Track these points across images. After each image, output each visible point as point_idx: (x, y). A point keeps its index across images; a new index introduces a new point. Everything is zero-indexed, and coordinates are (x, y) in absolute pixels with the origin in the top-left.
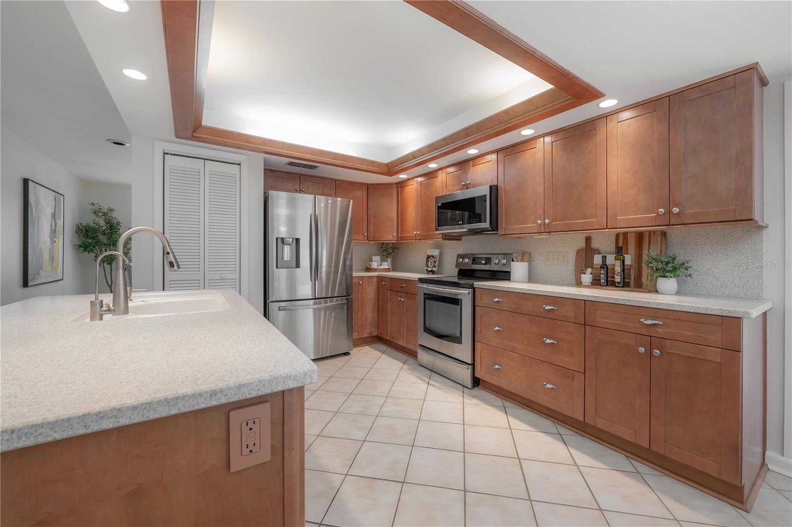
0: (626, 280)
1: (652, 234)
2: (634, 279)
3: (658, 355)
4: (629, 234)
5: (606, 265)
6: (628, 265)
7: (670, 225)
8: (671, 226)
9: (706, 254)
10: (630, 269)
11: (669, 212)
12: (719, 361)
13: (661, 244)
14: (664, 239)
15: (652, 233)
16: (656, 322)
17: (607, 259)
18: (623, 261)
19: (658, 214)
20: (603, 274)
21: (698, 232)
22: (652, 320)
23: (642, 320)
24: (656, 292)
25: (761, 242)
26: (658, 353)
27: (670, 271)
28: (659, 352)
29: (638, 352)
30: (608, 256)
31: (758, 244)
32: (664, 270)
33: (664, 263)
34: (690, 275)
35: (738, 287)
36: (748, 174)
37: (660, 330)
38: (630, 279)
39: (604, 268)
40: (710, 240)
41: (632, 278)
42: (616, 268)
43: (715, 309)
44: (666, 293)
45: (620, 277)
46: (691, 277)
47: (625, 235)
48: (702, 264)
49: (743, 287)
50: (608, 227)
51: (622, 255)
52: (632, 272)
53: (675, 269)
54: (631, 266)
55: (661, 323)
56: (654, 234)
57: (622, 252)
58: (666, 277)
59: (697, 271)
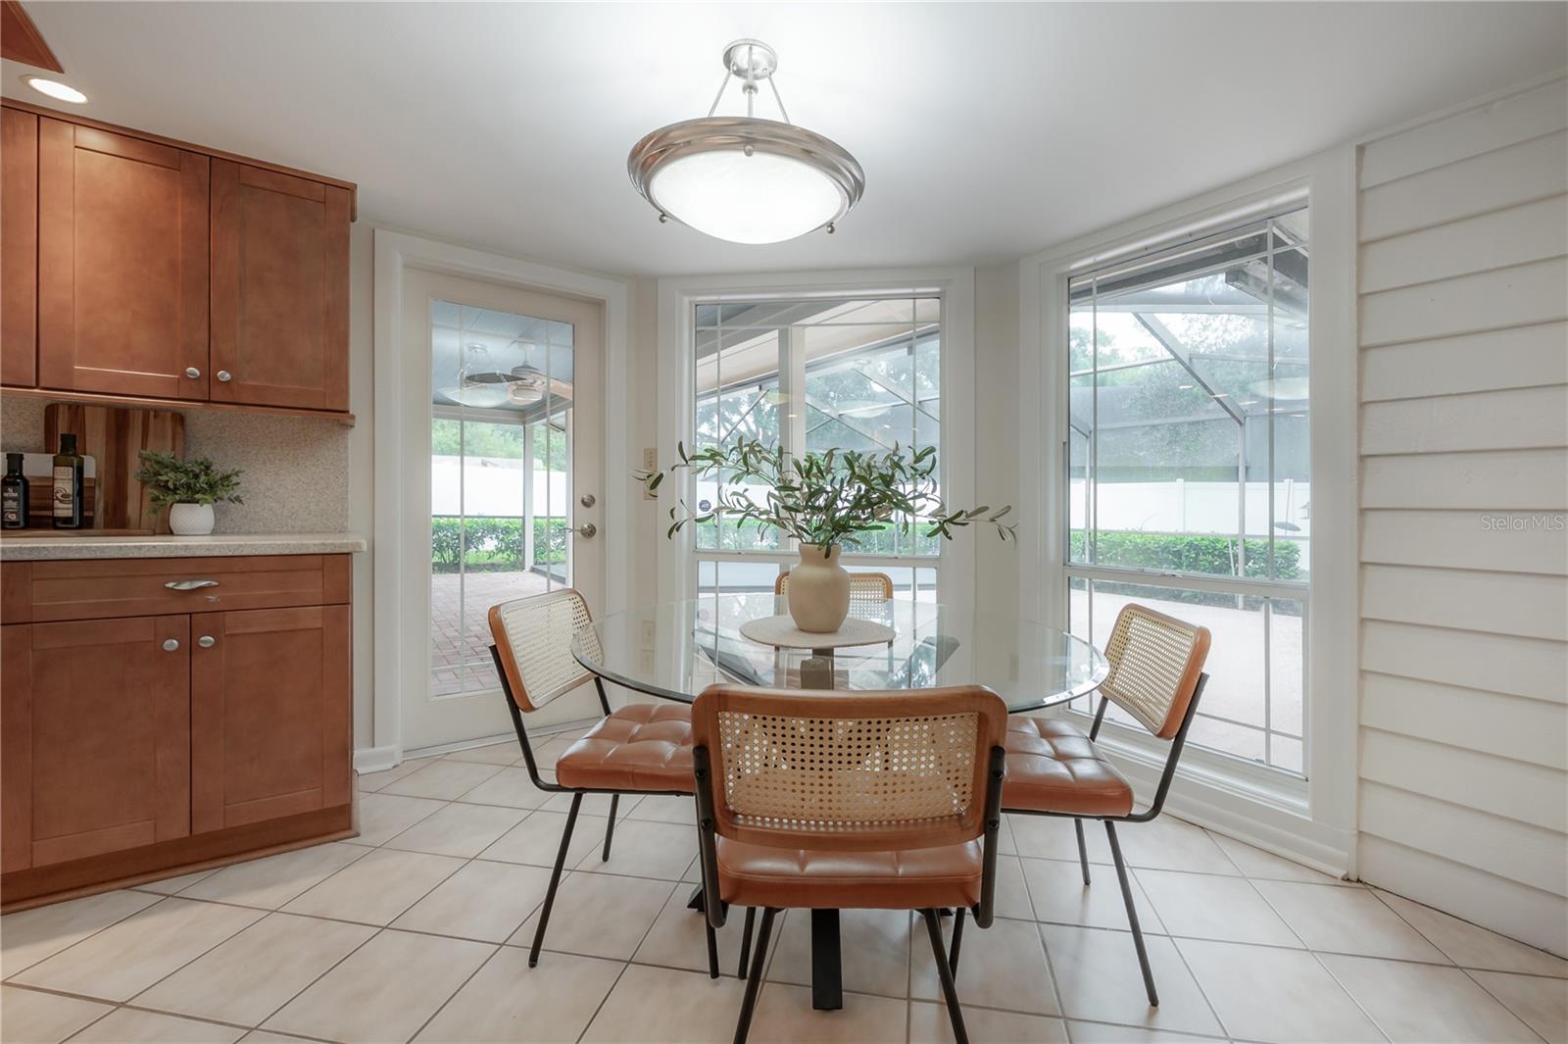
0: (86, 514)
1: (151, 417)
2: (106, 511)
3: (208, 645)
4: (86, 408)
5: (21, 476)
6: (89, 479)
7: (209, 401)
8: (212, 405)
9: (264, 463)
10: (94, 488)
11: (209, 377)
12: (319, 625)
13: (174, 439)
14: (179, 429)
15: (152, 413)
16: (204, 583)
17: (24, 462)
18: (80, 470)
19: (184, 376)
20: (14, 499)
21: (248, 422)
22: (191, 580)
23: (170, 585)
24: (172, 533)
25: (346, 447)
26: (210, 641)
27: (202, 491)
28: (211, 638)
29: (164, 650)
30: (25, 455)
31: (342, 451)
32: (188, 487)
33: (191, 475)
34: (238, 499)
35: (314, 516)
36: (342, 343)
37: (212, 598)
38: (93, 510)
39: (18, 484)
40: (271, 438)
41: (100, 506)
42: (56, 485)
43: (315, 545)
44: (193, 533)
45: (71, 506)
46: (240, 501)
47: (76, 409)
48: (257, 479)
49: (322, 516)
50: (42, 384)
51: (75, 455)
52: (99, 494)
53: (212, 487)
54: (95, 480)
55: (214, 583)
56: (156, 417)
57: (75, 447)
58: (197, 502)
59: (248, 492)
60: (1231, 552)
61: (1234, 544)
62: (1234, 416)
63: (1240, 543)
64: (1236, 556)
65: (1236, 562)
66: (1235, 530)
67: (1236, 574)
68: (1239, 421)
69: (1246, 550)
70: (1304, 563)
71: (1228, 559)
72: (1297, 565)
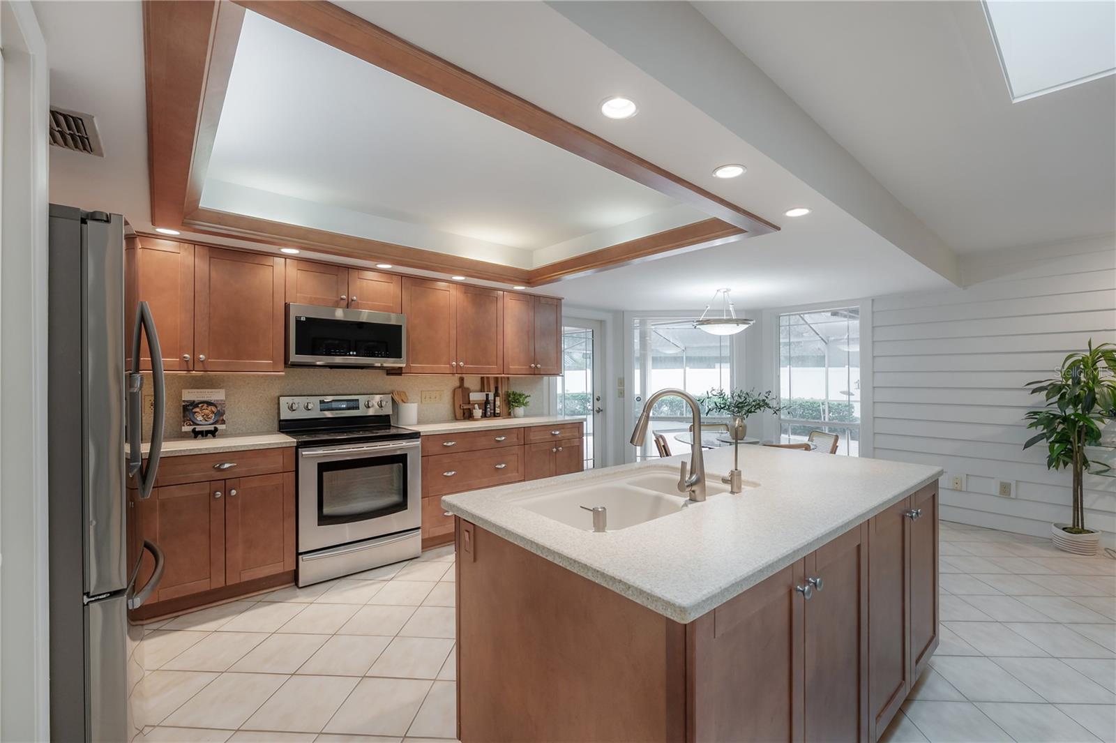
7: (535, 374)
13: (507, 385)
14: (508, 382)
19: (530, 367)
23: (553, 433)
26: (561, 449)
29: (553, 452)
37: (559, 436)
60: (821, 408)
61: (823, 404)
62: (822, 339)
63: (826, 403)
64: (824, 411)
65: (824, 413)
66: (823, 397)
67: (824, 419)
68: (825, 342)
69: (829, 407)
70: (857, 413)
71: (820, 412)
72: (854, 414)
